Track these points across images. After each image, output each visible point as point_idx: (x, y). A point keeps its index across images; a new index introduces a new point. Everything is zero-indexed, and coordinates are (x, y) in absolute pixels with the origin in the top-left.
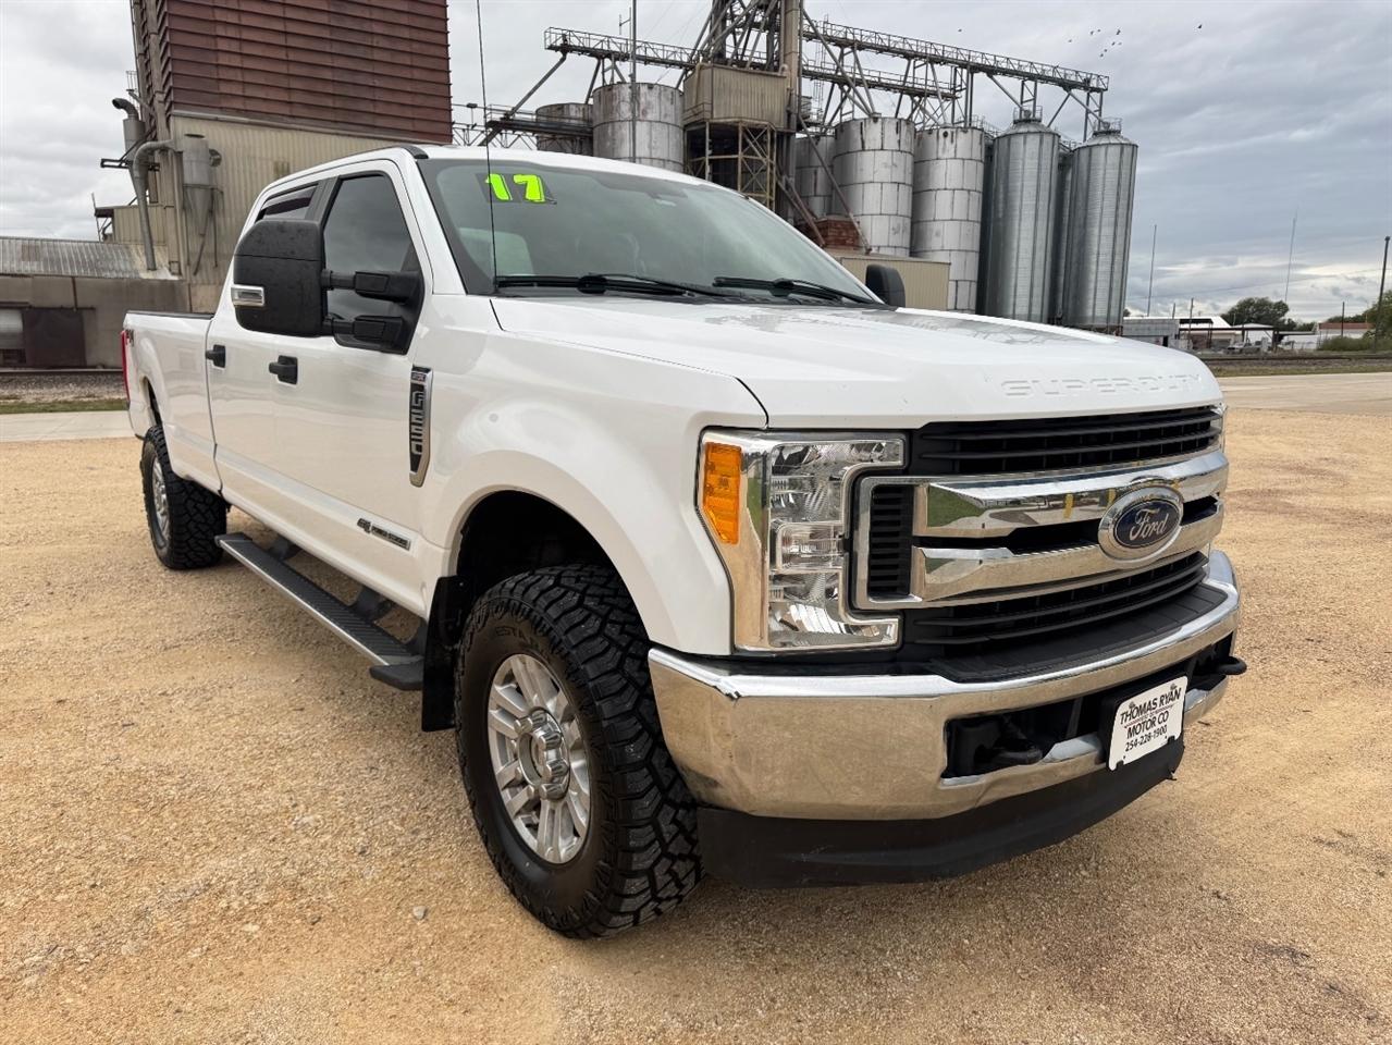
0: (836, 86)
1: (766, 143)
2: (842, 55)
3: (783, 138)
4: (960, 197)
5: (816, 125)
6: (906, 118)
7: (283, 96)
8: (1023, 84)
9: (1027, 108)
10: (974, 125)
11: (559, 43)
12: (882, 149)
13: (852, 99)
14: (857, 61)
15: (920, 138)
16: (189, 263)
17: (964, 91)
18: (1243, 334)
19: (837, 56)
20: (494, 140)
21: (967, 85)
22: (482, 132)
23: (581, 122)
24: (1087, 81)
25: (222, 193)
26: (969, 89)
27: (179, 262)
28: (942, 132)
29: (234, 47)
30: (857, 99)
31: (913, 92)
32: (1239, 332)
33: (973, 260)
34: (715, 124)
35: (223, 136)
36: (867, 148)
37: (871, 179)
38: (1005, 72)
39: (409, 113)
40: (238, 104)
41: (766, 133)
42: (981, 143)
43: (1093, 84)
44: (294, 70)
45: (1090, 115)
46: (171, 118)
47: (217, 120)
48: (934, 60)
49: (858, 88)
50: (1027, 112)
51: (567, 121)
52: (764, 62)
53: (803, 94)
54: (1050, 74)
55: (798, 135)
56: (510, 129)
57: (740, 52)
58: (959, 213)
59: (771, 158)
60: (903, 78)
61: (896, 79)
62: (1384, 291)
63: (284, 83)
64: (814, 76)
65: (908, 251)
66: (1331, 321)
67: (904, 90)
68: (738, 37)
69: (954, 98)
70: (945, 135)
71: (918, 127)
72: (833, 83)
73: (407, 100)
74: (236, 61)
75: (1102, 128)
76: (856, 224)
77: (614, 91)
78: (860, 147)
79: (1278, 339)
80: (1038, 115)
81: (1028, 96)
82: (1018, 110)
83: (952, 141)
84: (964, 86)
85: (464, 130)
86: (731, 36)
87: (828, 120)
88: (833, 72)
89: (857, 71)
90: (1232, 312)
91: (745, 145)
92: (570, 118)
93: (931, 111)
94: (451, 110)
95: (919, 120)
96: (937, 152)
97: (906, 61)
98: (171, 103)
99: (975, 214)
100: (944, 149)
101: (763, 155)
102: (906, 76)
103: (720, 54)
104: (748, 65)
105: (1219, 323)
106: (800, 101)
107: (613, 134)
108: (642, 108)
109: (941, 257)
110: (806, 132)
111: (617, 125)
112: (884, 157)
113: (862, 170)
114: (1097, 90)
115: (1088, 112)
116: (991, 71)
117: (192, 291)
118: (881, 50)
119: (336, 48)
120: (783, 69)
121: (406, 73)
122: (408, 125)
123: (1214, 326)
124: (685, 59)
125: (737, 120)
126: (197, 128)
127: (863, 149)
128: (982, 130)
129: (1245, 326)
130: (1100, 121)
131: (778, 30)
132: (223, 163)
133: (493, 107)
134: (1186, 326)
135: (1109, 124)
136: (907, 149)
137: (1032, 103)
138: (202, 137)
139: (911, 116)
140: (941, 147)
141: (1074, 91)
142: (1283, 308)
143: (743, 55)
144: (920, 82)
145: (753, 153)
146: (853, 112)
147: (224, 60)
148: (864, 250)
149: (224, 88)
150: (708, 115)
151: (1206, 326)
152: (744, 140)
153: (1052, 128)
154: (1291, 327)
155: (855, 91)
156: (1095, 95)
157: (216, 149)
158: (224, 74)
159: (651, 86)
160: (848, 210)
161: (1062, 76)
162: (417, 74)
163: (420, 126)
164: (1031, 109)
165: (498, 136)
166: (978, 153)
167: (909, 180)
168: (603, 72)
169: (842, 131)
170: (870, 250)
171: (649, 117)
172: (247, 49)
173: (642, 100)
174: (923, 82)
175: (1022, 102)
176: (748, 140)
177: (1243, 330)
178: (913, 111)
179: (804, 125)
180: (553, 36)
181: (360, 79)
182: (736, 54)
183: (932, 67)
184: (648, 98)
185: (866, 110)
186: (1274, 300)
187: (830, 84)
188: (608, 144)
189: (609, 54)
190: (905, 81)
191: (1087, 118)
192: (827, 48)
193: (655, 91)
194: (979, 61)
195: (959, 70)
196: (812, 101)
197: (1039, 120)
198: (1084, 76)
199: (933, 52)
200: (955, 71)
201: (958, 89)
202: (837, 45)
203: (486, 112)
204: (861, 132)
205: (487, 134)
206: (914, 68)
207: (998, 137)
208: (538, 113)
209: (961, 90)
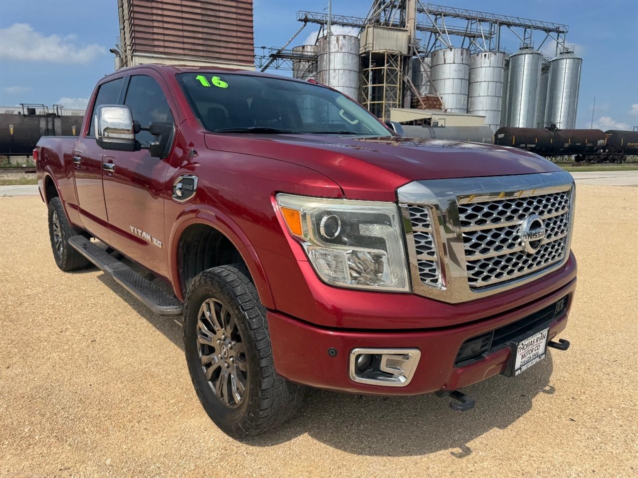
0: (433, 33)
1: (398, 61)
2: (436, 19)
3: (405, 59)
4: (492, 85)
5: (422, 52)
6: (467, 48)
7: (181, 46)
8: (525, 30)
9: (527, 42)
10: (500, 50)
11: (304, 17)
12: (454, 63)
13: (440, 40)
14: (443, 21)
15: (473, 57)
17: (495, 35)
19: (433, 20)
20: (273, 63)
21: (497, 31)
22: (268, 59)
23: (313, 54)
24: (558, 28)
26: (498, 33)
28: (484, 54)
29: (160, 25)
30: (442, 39)
31: (470, 36)
33: (498, 115)
34: (374, 53)
36: (446, 63)
37: (448, 77)
38: (516, 25)
39: (235, 52)
40: (161, 50)
41: (398, 56)
42: (503, 59)
43: (561, 29)
44: (186, 34)
45: (559, 44)
46: (134, 57)
47: (152, 57)
49: (443, 35)
50: (527, 44)
51: (306, 53)
52: (398, 23)
53: (416, 38)
54: (539, 25)
55: (414, 57)
56: (280, 57)
57: (387, 19)
58: (491, 93)
59: (401, 68)
60: (465, 29)
61: (462, 30)
63: (181, 40)
64: (422, 29)
65: (466, 111)
67: (466, 35)
68: (386, 12)
69: (490, 38)
70: (485, 55)
71: (472, 52)
72: (432, 32)
73: (235, 46)
74: (161, 31)
75: (565, 51)
76: (440, 99)
77: (328, 39)
78: (443, 63)
80: (532, 46)
82: (522, 43)
83: (489, 59)
84: (495, 32)
85: (260, 59)
86: (383, 12)
87: (429, 50)
88: (432, 27)
91: (388, 62)
93: (479, 45)
94: (254, 50)
95: (472, 49)
96: (481, 64)
97: (467, 21)
98: (134, 50)
99: (499, 93)
100: (484, 63)
101: (397, 67)
102: (467, 28)
103: (378, 21)
104: (390, 25)
106: (415, 41)
108: (340, 46)
109: (481, 114)
110: (417, 56)
111: (328, 54)
112: (455, 66)
113: (444, 73)
114: (563, 32)
115: (558, 43)
116: (509, 25)
118: (455, 16)
119: (204, 24)
120: (407, 27)
121: (234, 34)
122: (234, 57)
124: (361, 23)
125: (384, 51)
126: (144, 60)
128: (504, 53)
130: (564, 47)
131: (405, 8)
133: (273, 48)
135: (567, 49)
136: (466, 63)
137: (529, 39)
139: (469, 47)
140: (483, 62)
141: (551, 33)
143: (389, 21)
144: (473, 30)
145: (392, 66)
146: (440, 46)
147: (156, 30)
148: (443, 110)
149: (156, 43)
150: (371, 49)
152: (387, 59)
153: (539, 52)
156: (562, 35)
158: (155, 37)
159: (344, 37)
160: (436, 91)
161: (545, 26)
162: (239, 34)
163: (239, 58)
164: (529, 42)
165: (275, 61)
166: (501, 64)
167: (467, 78)
168: (323, 31)
169: (435, 55)
170: (446, 110)
171: (343, 50)
172: (166, 25)
173: (340, 42)
174: (475, 31)
175: (524, 39)
176: (390, 60)
178: (470, 44)
179: (417, 53)
180: (301, 15)
181: (214, 37)
182: (386, 20)
183: (480, 23)
184: (343, 42)
185: (447, 45)
187: (430, 33)
188: (324, 63)
190: (466, 31)
191: (557, 45)
192: (429, 16)
193: (346, 39)
194: (503, 20)
195: (493, 24)
196: (421, 41)
197: (533, 48)
198: (556, 26)
199: (481, 16)
200: (492, 25)
201: (493, 33)
202: (434, 14)
203: (270, 50)
204: (444, 55)
205: (270, 60)
206: (471, 24)
207: (512, 56)
208: (293, 50)
209: (494, 34)
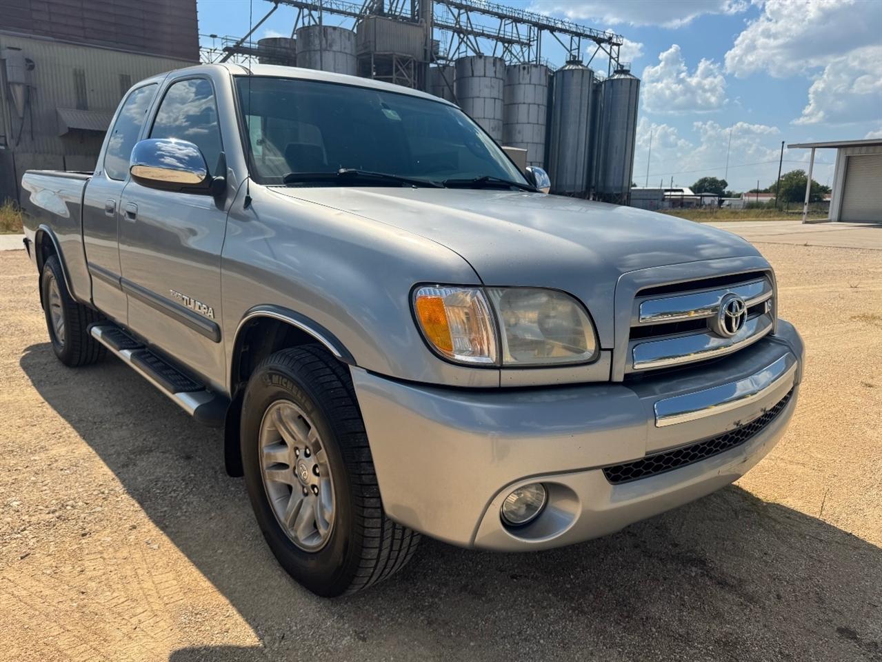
0: (456, 34)
1: (411, 69)
2: (459, 14)
3: (422, 66)
4: (533, 109)
5: (443, 58)
6: (499, 57)
7: (79, 23)
8: (572, 39)
9: (574, 54)
10: (542, 63)
12: (485, 76)
13: (466, 43)
14: (468, 18)
15: (508, 70)
16: (12, 137)
17: (536, 42)
18: (701, 199)
19: (456, 15)
20: (229, 60)
21: (537, 37)
22: (221, 54)
23: (289, 51)
24: (610, 38)
25: (36, 89)
26: (539, 39)
27: (5, 137)
28: (522, 67)
30: (468, 43)
31: (503, 40)
32: (699, 198)
33: (541, 149)
34: (379, 55)
35: (35, 48)
36: (475, 75)
37: (478, 95)
38: (561, 30)
39: (169, 39)
40: (45, 28)
41: (410, 63)
42: (546, 75)
43: (614, 40)
45: (612, 60)
47: (30, 38)
48: (517, 20)
49: (469, 36)
50: (575, 57)
51: (279, 49)
52: (409, 16)
53: (434, 38)
54: (588, 33)
55: (432, 65)
56: (240, 53)
57: (393, 9)
58: (533, 119)
59: (414, 79)
60: (497, 31)
61: (494, 32)
62: (781, 174)
63: (79, 14)
64: (442, 27)
65: (501, 143)
66: (751, 192)
67: (498, 39)
69: (529, 45)
70: (524, 68)
71: (507, 63)
72: (454, 32)
73: (168, 30)
75: (619, 69)
77: (310, 30)
78: (471, 75)
79: (721, 202)
80: (580, 59)
81: (574, 46)
82: (569, 55)
83: (528, 73)
84: (535, 38)
85: (208, 52)
87: (450, 56)
88: (454, 25)
89: (469, 25)
90: (695, 185)
91: (397, 70)
92: (281, 48)
93: (516, 54)
94: (198, 38)
95: (508, 59)
96: (519, 80)
97: (499, 20)
99: (542, 119)
101: (409, 77)
102: (500, 30)
103: (381, 10)
104: (399, 18)
105: (688, 192)
106: (432, 42)
107: (310, 59)
108: (329, 42)
109: (522, 146)
110: (436, 63)
111: (313, 52)
112: (486, 81)
113: (472, 89)
114: (618, 45)
115: (611, 57)
116: (552, 29)
117: (15, 156)
118: (484, 12)
120: (422, 22)
121: (167, 11)
122: (168, 47)
123: (685, 194)
124: (357, 11)
125: (391, 53)
126: (16, 43)
127: (473, 76)
128: (547, 66)
129: (703, 194)
130: (618, 64)
132: (36, 68)
133: (228, 38)
134: (668, 193)
135: (622, 66)
136: (500, 77)
137: (577, 51)
138: (19, 49)
139: (503, 56)
140: (521, 77)
141: (603, 45)
142: (724, 184)
143: (395, 11)
144: (508, 34)
145: (404, 76)
146: (466, 51)
149: (36, 16)
150: (373, 49)
151: (680, 193)
152: (396, 66)
153: (589, 67)
154: (729, 195)
155: (468, 38)
156: (615, 48)
157: (30, 58)
159: (335, 28)
161: (596, 35)
162: (174, 12)
163: (177, 48)
164: (577, 55)
165: (232, 57)
166: (544, 81)
167: (501, 97)
168: (303, 17)
169: (459, 63)
171: (335, 48)
173: (329, 37)
174: (510, 34)
175: (571, 50)
176: (399, 67)
177: (701, 196)
178: (504, 53)
179: (435, 59)
182: (390, 9)
183: (516, 26)
184: (333, 36)
185: (475, 51)
186: (720, 178)
187: (452, 33)
188: (307, 65)
189: (307, 6)
190: (499, 33)
191: (610, 61)
192: (450, 9)
193: (337, 32)
194: (545, 22)
195: (532, 28)
196: (440, 43)
197: (582, 62)
198: (608, 35)
199: (516, 15)
200: (530, 28)
201: (532, 40)
202: (456, 8)
203: (224, 41)
204: (472, 65)
205: (225, 56)
206: (505, 25)
207: (557, 72)
208: (259, 42)
209: (534, 41)
